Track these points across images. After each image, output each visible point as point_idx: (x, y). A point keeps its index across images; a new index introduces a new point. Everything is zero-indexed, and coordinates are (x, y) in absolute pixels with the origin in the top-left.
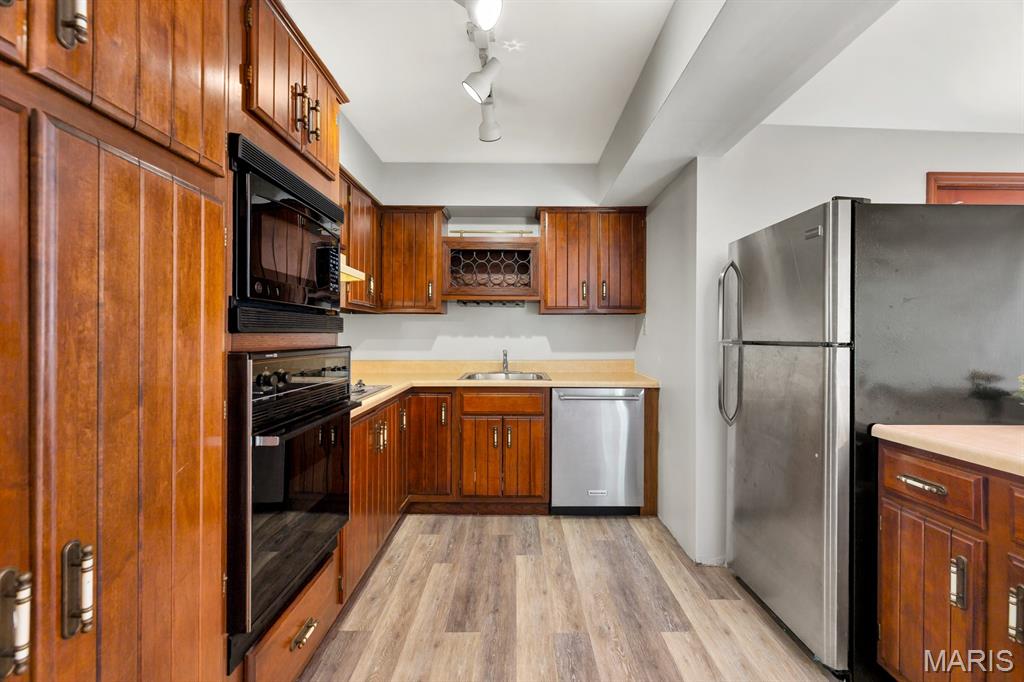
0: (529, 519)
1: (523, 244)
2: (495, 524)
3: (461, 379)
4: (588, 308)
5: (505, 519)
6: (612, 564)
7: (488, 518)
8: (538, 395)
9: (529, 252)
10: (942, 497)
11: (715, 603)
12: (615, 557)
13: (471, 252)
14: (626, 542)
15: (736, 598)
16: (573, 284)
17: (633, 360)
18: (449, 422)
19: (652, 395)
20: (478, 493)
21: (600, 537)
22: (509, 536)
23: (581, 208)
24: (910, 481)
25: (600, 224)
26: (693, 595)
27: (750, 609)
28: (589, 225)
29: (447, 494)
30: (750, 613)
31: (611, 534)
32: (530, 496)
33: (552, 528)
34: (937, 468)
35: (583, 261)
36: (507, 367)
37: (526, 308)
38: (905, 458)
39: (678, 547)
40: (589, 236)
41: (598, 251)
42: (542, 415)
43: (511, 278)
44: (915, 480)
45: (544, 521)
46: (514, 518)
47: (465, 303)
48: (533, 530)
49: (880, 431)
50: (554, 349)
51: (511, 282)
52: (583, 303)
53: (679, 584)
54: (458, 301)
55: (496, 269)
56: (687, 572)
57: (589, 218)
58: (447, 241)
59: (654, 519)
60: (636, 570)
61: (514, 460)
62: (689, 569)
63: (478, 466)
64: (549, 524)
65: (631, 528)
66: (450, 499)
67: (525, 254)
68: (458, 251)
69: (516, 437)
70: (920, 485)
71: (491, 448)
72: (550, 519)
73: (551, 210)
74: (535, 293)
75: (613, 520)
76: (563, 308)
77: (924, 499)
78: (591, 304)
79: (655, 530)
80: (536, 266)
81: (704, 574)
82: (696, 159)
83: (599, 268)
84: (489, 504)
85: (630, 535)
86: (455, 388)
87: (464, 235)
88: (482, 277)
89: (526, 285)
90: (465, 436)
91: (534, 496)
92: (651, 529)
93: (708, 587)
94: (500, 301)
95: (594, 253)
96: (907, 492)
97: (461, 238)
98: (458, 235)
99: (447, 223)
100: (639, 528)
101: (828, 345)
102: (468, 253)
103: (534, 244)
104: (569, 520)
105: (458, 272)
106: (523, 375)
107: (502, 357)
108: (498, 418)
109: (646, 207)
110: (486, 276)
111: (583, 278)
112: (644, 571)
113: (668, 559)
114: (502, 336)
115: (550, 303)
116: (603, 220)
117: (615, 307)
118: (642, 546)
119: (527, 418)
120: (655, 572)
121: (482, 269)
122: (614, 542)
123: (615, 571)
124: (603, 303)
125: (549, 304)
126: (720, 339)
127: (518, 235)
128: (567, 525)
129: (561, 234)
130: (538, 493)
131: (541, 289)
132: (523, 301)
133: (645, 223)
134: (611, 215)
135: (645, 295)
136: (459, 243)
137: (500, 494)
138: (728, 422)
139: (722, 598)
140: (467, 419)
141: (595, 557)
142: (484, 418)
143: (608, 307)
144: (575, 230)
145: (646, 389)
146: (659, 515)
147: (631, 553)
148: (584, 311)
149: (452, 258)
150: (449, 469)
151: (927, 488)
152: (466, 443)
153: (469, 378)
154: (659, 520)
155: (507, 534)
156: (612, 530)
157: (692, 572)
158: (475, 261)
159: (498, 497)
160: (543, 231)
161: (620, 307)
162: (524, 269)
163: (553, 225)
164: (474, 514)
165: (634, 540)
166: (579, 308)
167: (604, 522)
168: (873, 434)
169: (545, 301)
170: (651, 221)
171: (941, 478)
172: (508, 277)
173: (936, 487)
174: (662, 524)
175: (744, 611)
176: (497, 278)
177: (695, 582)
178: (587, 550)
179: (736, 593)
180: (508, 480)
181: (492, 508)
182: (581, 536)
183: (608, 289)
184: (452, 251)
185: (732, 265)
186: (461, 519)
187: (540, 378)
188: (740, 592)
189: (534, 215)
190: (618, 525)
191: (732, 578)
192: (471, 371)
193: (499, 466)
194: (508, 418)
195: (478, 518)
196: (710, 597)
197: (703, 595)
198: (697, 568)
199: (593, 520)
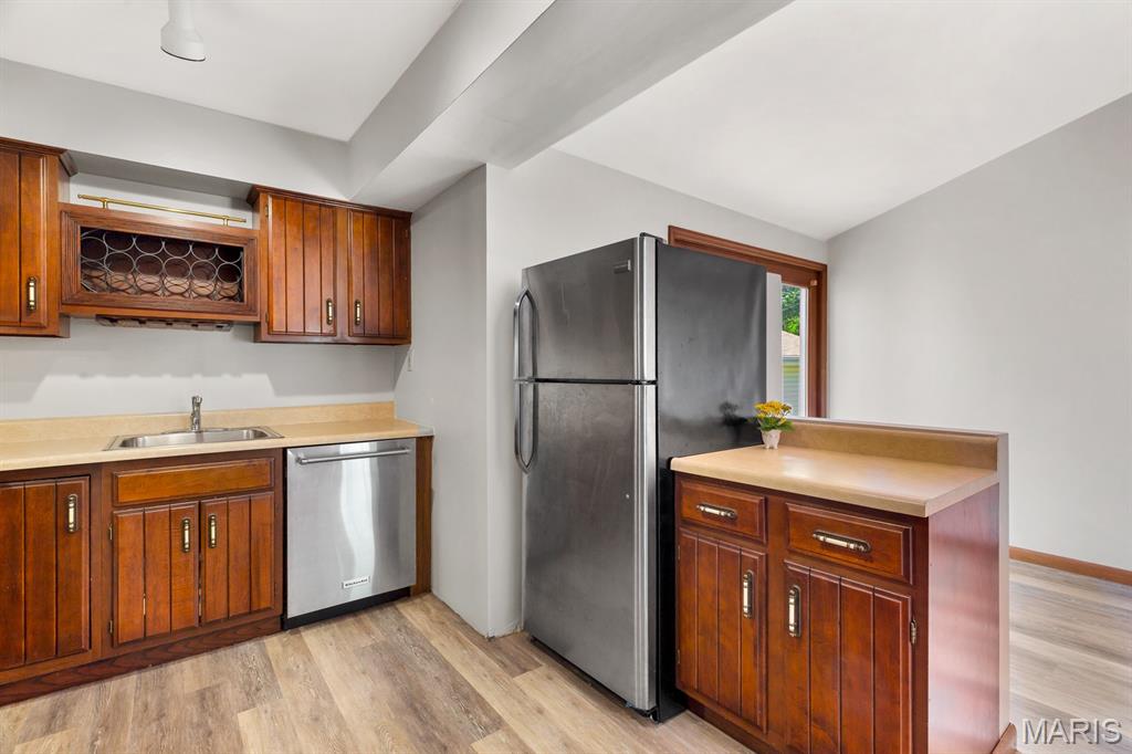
0: (249, 648)
1: (229, 237)
2: (186, 675)
3: (109, 448)
4: (335, 335)
5: (204, 660)
6: (389, 674)
7: (172, 667)
8: (263, 461)
9: (242, 249)
10: (732, 520)
11: (519, 680)
12: (394, 665)
13: (128, 237)
14: (399, 637)
15: (538, 665)
16: (313, 301)
17: (392, 403)
18: (85, 525)
19: (424, 444)
20: (149, 634)
21: (366, 641)
22: (218, 686)
23: (324, 199)
24: (708, 510)
25: (351, 226)
26: (495, 680)
27: (554, 673)
28: (335, 224)
29: (84, 651)
30: (555, 679)
31: (378, 632)
32: (250, 613)
33: (290, 649)
34: (729, 494)
35: (327, 273)
36: (198, 422)
37: (232, 331)
38: (701, 488)
39: (463, 623)
40: (335, 239)
41: (349, 261)
42: (270, 489)
43: (204, 286)
44: (711, 507)
45: (274, 644)
46: (221, 653)
47: (113, 320)
48: (259, 663)
49: (679, 464)
50: (279, 390)
51: (205, 292)
52: (327, 329)
53: (477, 673)
54: (100, 317)
55: (178, 270)
56: (481, 653)
57: (334, 214)
58: (71, 212)
59: (428, 597)
60: (422, 671)
61: (222, 564)
62: (481, 647)
63: (149, 588)
64: (283, 646)
65: (403, 617)
66: (88, 658)
67: (232, 253)
68: (99, 233)
69: (226, 529)
70: (717, 512)
71: (177, 555)
72: (284, 637)
73: (277, 194)
74: (251, 310)
75: (377, 613)
76: (298, 334)
77: (717, 524)
78: (339, 331)
79: (433, 611)
80: (253, 273)
81: (500, 649)
82: (483, 166)
83: (349, 284)
84: (172, 645)
85: (406, 629)
86: (97, 467)
87: (111, 206)
88: (148, 281)
89: (231, 298)
90: (122, 542)
91: (259, 611)
92: (428, 612)
93: (507, 662)
94: (187, 321)
95: (342, 262)
96: (702, 519)
97: (104, 209)
98: (99, 205)
99: (68, 181)
100: (414, 614)
101: (638, 383)
102: (121, 238)
103: (249, 239)
104: (315, 630)
105: (95, 267)
106: (227, 433)
107: (190, 408)
108: (193, 505)
109: (410, 214)
110: (155, 279)
111: (328, 294)
112: (431, 669)
113: (456, 643)
114: (189, 374)
115: (278, 326)
116: (356, 221)
117: (372, 337)
118: (421, 635)
119: (244, 498)
120: (446, 666)
121: (150, 266)
122: (385, 643)
123: (395, 684)
124: (358, 330)
125: (276, 328)
126: (516, 376)
127: (221, 222)
128: (311, 637)
129: (293, 230)
130: (264, 605)
131: (261, 306)
132: (230, 323)
133: (409, 233)
134: (366, 216)
135: (410, 323)
136: (100, 218)
137: (196, 623)
138: (523, 468)
139: (525, 671)
140: (123, 514)
141: (364, 673)
142: (164, 509)
143: (364, 335)
144: (314, 229)
145: (417, 438)
146: (434, 591)
147: (410, 651)
148: (329, 339)
149: (84, 243)
150: (84, 609)
151: (723, 513)
152: (125, 558)
153: (125, 444)
154: (435, 597)
155: (214, 682)
156: (378, 626)
157: (486, 650)
158: (135, 253)
159: (193, 628)
160: (264, 222)
161: (379, 336)
162: (231, 274)
163: (280, 215)
164: (141, 668)
165: (410, 632)
166: (322, 334)
167: (365, 617)
168: (672, 469)
169: (270, 324)
170: (417, 231)
171: (732, 503)
172: (198, 283)
173: (729, 511)
174: (439, 600)
175: (550, 678)
176: (176, 284)
177: (492, 662)
178: (351, 665)
179: (536, 659)
180: (210, 598)
181: (180, 648)
182: (338, 649)
183: (363, 312)
184: (83, 230)
185: (527, 293)
186: (113, 686)
187: (260, 435)
188: (540, 658)
189: (245, 197)
190: (385, 618)
191: (527, 643)
192: (126, 433)
193: (192, 578)
194: (208, 503)
195: (149, 675)
196: (513, 675)
197: (505, 676)
198: (490, 643)
199: (350, 620)
